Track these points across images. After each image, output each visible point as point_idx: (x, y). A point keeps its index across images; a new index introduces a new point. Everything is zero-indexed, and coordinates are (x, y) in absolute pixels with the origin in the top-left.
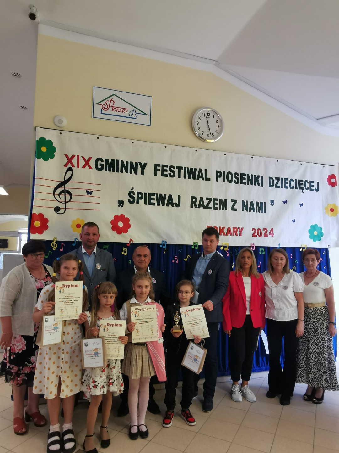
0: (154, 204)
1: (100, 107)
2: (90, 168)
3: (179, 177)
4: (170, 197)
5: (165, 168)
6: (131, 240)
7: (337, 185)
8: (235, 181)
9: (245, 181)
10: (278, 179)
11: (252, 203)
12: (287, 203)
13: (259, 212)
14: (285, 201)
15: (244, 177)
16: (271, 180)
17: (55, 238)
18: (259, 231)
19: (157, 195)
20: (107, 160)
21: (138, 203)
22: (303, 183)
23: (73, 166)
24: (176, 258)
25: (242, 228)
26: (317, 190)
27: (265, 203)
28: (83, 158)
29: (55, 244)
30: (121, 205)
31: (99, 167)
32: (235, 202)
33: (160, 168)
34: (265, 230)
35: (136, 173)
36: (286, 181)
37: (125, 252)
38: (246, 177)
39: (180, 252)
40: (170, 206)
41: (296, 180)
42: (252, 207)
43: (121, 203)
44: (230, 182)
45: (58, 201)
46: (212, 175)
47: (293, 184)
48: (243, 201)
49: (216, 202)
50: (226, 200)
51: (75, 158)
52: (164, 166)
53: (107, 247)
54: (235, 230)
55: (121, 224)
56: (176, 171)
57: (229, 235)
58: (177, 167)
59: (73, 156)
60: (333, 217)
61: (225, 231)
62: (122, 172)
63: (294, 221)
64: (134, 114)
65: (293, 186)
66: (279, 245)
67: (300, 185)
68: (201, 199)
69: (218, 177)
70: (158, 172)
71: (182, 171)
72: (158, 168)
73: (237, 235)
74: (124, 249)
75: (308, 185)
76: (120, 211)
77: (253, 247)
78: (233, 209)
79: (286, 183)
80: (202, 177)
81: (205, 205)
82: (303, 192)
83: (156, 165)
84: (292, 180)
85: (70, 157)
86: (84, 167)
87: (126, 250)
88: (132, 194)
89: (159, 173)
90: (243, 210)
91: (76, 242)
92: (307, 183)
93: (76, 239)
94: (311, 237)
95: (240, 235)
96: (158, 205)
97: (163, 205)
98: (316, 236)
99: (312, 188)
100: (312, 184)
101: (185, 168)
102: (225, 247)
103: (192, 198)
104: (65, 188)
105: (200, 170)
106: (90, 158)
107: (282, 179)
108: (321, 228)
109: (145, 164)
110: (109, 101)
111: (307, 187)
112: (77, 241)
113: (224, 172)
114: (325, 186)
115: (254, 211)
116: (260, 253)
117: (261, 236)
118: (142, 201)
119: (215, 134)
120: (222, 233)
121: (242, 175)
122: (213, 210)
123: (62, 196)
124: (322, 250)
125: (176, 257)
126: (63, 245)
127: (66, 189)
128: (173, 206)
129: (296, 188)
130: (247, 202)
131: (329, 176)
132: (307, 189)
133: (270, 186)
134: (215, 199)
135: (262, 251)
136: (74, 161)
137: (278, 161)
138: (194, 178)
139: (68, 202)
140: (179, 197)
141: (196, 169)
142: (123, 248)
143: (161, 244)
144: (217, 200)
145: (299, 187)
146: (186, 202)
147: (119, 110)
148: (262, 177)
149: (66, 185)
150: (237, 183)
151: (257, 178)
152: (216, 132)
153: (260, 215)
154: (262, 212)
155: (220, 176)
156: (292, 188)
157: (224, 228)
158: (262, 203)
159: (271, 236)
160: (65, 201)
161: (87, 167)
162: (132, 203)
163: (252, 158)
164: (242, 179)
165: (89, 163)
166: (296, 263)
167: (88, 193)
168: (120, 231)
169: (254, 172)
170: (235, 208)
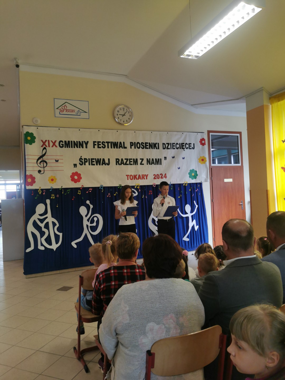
0: (94, 165)
1: (58, 111)
2: (56, 147)
3: (108, 147)
4: (104, 160)
5: (99, 143)
6: (82, 186)
7: (205, 145)
8: (142, 147)
9: (148, 147)
10: (168, 144)
11: (153, 159)
12: (174, 158)
14: (173, 156)
16: (164, 145)
17: (40, 188)
18: (158, 175)
19: (96, 159)
20: (65, 142)
21: (85, 164)
22: (184, 145)
23: (46, 146)
24: (109, 194)
25: (148, 175)
26: (194, 148)
27: (161, 159)
28: (52, 141)
29: (40, 191)
31: (61, 146)
32: (142, 160)
34: (161, 175)
35: (83, 147)
36: (174, 145)
37: (79, 193)
38: (148, 144)
39: (111, 190)
40: (104, 165)
41: (180, 143)
42: (153, 162)
43: (75, 165)
44: (139, 148)
45: (39, 167)
46: (127, 145)
47: (178, 146)
48: (147, 159)
50: (137, 159)
51: (47, 142)
53: (69, 191)
54: (143, 176)
55: (76, 177)
56: (106, 144)
58: (107, 142)
60: (203, 164)
61: (137, 177)
62: (74, 147)
63: (179, 168)
64: (79, 113)
65: (178, 147)
66: (170, 183)
67: (182, 146)
68: (122, 159)
69: (131, 146)
70: (95, 146)
71: (110, 144)
72: (95, 143)
73: (144, 179)
76: (75, 170)
77: (154, 185)
78: (141, 164)
80: (122, 147)
81: (125, 163)
82: (184, 150)
84: (177, 144)
85: (44, 141)
86: (52, 146)
87: (80, 192)
88: (81, 160)
89: (96, 146)
90: (147, 164)
92: (187, 145)
93: (51, 187)
94: (190, 177)
95: (147, 179)
96: (97, 165)
97: (100, 165)
98: (193, 176)
99: (190, 147)
100: (190, 145)
101: (111, 142)
102: (137, 186)
103: (116, 159)
104: (43, 159)
105: (120, 143)
106: (55, 141)
107: (171, 143)
108: (196, 171)
109: (88, 142)
110: (63, 106)
111: (187, 147)
112: (52, 188)
113: (135, 143)
114: (198, 146)
115: (154, 164)
117: (159, 178)
118: (87, 164)
119: (128, 120)
120: (135, 179)
121: (146, 143)
122: (129, 166)
123: (42, 164)
124: (197, 184)
126: (44, 191)
128: (105, 165)
129: (180, 148)
130: (150, 159)
131: (201, 139)
133: (164, 149)
134: (130, 159)
136: (47, 143)
137: (168, 133)
138: (117, 148)
139: (45, 167)
140: (109, 159)
141: (118, 142)
142: (79, 190)
143: (100, 187)
144: (132, 159)
146: (113, 162)
147: (70, 111)
148: (158, 144)
149: (43, 157)
151: (155, 145)
152: (129, 119)
153: (158, 166)
154: (159, 164)
155: (133, 145)
156: (178, 148)
157: (136, 175)
158: (159, 159)
159: (165, 178)
160: (44, 166)
161: (54, 146)
162: (81, 165)
163: (152, 132)
164: (146, 145)
165: (55, 144)
166: (182, 193)
167: (56, 161)
168: (76, 181)
169: (153, 141)
170: (142, 163)
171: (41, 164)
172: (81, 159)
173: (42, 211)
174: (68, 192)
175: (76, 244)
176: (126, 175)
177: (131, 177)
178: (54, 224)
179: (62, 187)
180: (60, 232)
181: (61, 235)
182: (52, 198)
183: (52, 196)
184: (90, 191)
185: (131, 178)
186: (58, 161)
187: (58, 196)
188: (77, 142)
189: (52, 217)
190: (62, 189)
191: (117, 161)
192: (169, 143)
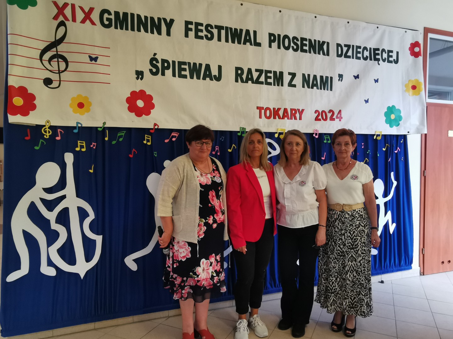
0: (185, 77)
2: (93, 23)
3: (219, 39)
4: (208, 67)
5: (200, 27)
6: (155, 125)
7: (421, 56)
8: (293, 47)
9: (306, 48)
10: (348, 46)
11: (315, 77)
12: (358, 78)
13: (324, 89)
14: (356, 75)
15: (304, 42)
16: (340, 48)
17: (48, 122)
18: (324, 113)
19: (189, 64)
20: (117, 14)
21: (163, 74)
22: (380, 52)
23: (68, 20)
25: (303, 110)
26: (396, 62)
27: (331, 78)
28: (81, 8)
29: (47, 130)
30: (140, 76)
31: (106, 23)
32: (293, 75)
33: (193, 27)
34: (331, 113)
35: (159, 33)
36: (359, 50)
37: (148, 141)
38: (307, 43)
39: (222, 140)
40: (208, 79)
41: (370, 49)
42: (315, 83)
43: (140, 74)
44: (287, 48)
45: (47, 69)
46: (263, 38)
47: (366, 54)
48: (304, 75)
49: (269, 75)
50: (281, 73)
52: (197, 24)
53: (123, 134)
54: (294, 112)
55: (140, 103)
56: (215, 31)
57: (286, 118)
58: (217, 27)
59: (66, 5)
60: (414, 96)
61: (281, 113)
62: (139, 30)
63: (367, 101)
65: (367, 57)
67: (375, 54)
68: (250, 71)
69: (271, 42)
70: (190, 32)
71: (223, 32)
72: (190, 26)
73: (296, 119)
74: (147, 137)
75: (385, 56)
76: (138, 86)
77: (316, 134)
78: (291, 85)
79: (358, 52)
80: (250, 41)
81: (255, 78)
82: (379, 64)
83: (187, 23)
84: (365, 48)
85: (61, 6)
86: (83, 21)
87: (150, 139)
88: (154, 62)
89: (192, 34)
90: (303, 87)
91: (79, 127)
92: (384, 52)
93: (78, 123)
94: (387, 122)
95: (300, 119)
96: (192, 77)
97: (198, 78)
98: (393, 120)
99: (391, 59)
100: (390, 54)
101: (227, 28)
102: (280, 134)
103: (237, 69)
104: (57, 51)
105: (248, 32)
106: (91, 10)
107: (353, 46)
108: (399, 111)
109: (172, 21)
111: (384, 58)
112: (80, 125)
113: (279, 35)
114: (406, 57)
115: (318, 88)
116: (325, 142)
117: (326, 120)
118: (169, 72)
120: (277, 117)
121: (303, 39)
122: (264, 86)
123: (54, 63)
124: (399, 138)
125: (217, 148)
126: (60, 131)
127: (59, 53)
128: (211, 79)
129: (371, 59)
130: (309, 75)
131: (412, 44)
132: (384, 61)
133: (339, 56)
134: (267, 72)
135: (328, 140)
136: (68, 12)
137: (348, 22)
138: (239, 43)
139: (63, 71)
140: (220, 67)
142: (146, 135)
144: (270, 72)
145: (375, 57)
146: (229, 74)
148: (328, 44)
149: (58, 47)
150: (295, 50)
151: (321, 44)
153: (325, 93)
154: (328, 90)
155: (274, 41)
156: (365, 59)
157: (279, 109)
158: (328, 77)
159: (338, 120)
160: (59, 70)
161: (88, 21)
162: (155, 74)
163: (316, 17)
164: (303, 45)
165: (91, 16)
166: (369, 153)
167: (91, 59)
168: (139, 113)
169: (317, 37)
170: (293, 83)
171: (52, 63)
172: (154, 60)
173: (53, 180)
174: (121, 137)
175: (135, 260)
176: (258, 108)
177: (268, 112)
178: (83, 214)
179: (104, 123)
180: (98, 234)
181: (99, 239)
182: (78, 149)
183: (79, 144)
184: (174, 139)
185: (268, 115)
186: (96, 59)
187: (94, 145)
188: (146, 18)
189: (78, 196)
190: (105, 129)
191: (239, 73)
192: (350, 45)
